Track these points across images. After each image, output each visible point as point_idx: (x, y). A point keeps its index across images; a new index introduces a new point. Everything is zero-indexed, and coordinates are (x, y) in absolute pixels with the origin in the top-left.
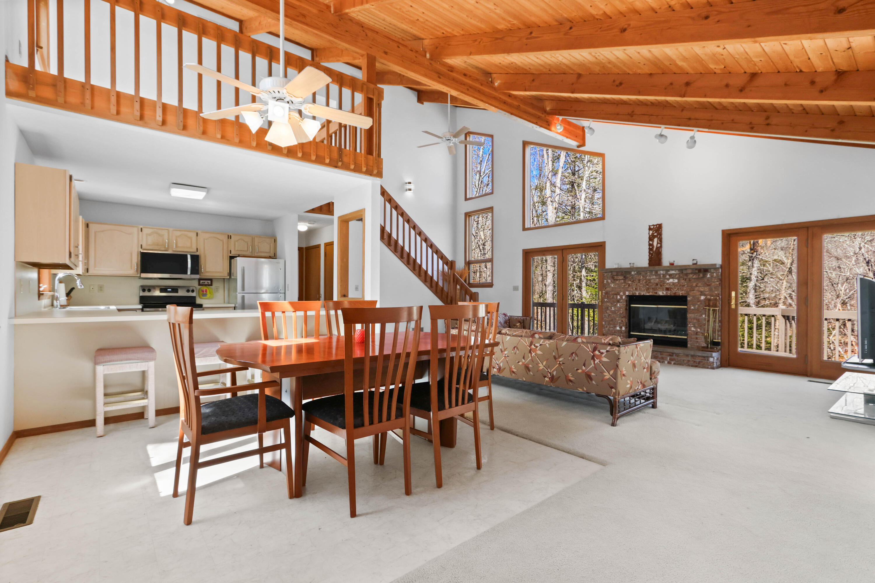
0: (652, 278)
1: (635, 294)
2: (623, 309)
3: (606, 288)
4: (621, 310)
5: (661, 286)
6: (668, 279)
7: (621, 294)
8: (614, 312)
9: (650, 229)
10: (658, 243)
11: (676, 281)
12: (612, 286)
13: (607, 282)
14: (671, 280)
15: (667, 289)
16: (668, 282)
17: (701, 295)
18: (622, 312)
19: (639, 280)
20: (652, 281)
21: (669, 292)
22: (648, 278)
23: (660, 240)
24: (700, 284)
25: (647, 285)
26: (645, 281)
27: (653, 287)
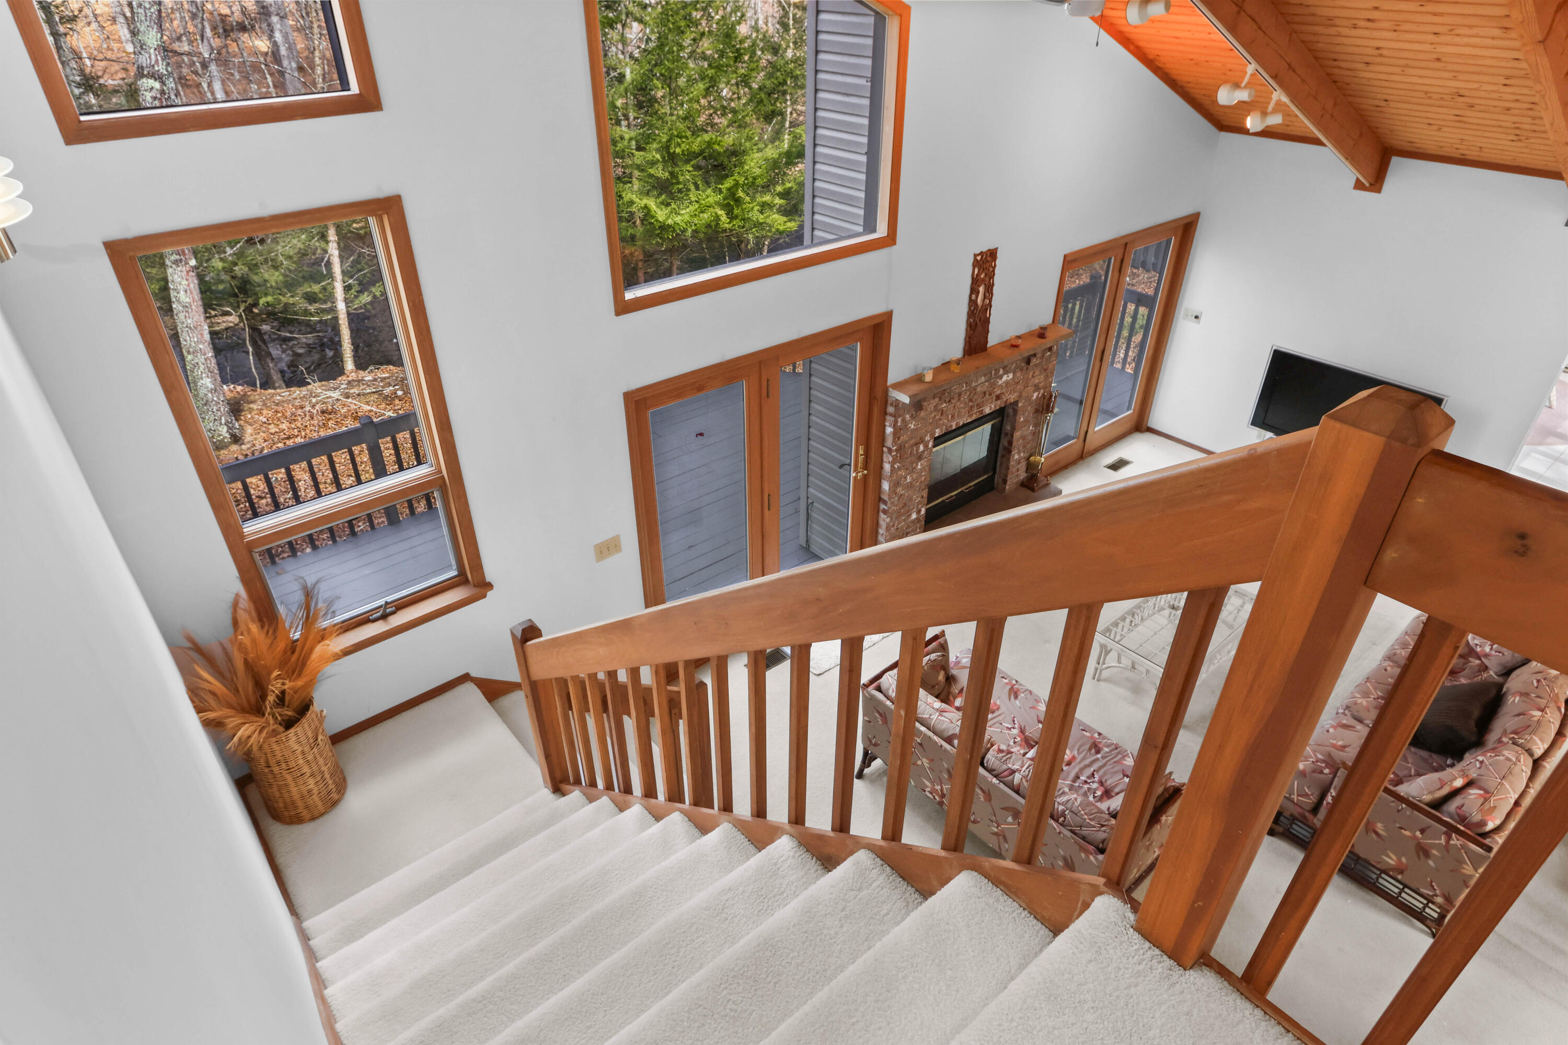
0: (979, 382)
1: (950, 429)
2: (925, 471)
3: (898, 438)
4: (923, 474)
5: (990, 394)
6: (1001, 378)
7: (928, 438)
8: (910, 486)
9: (976, 263)
10: (985, 297)
11: (1011, 376)
12: (912, 427)
13: (904, 420)
14: (1005, 378)
15: (998, 397)
16: (1000, 382)
17: (1034, 392)
18: (923, 478)
19: (960, 395)
20: (979, 389)
21: (999, 402)
22: (974, 384)
23: (989, 289)
24: (1037, 373)
25: (971, 400)
26: (968, 393)
27: (979, 401)
